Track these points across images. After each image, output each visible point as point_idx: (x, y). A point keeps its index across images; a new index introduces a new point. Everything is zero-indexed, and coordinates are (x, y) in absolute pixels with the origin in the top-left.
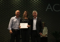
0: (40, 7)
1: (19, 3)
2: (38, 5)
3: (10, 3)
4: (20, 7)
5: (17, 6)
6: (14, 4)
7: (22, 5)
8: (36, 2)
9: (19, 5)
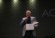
0: (37, 13)
1: (17, 11)
2: (34, 11)
3: (9, 11)
4: (19, 15)
5: (16, 13)
6: (13, 12)
7: (20, 12)
8: (33, 9)
9: (17, 12)
